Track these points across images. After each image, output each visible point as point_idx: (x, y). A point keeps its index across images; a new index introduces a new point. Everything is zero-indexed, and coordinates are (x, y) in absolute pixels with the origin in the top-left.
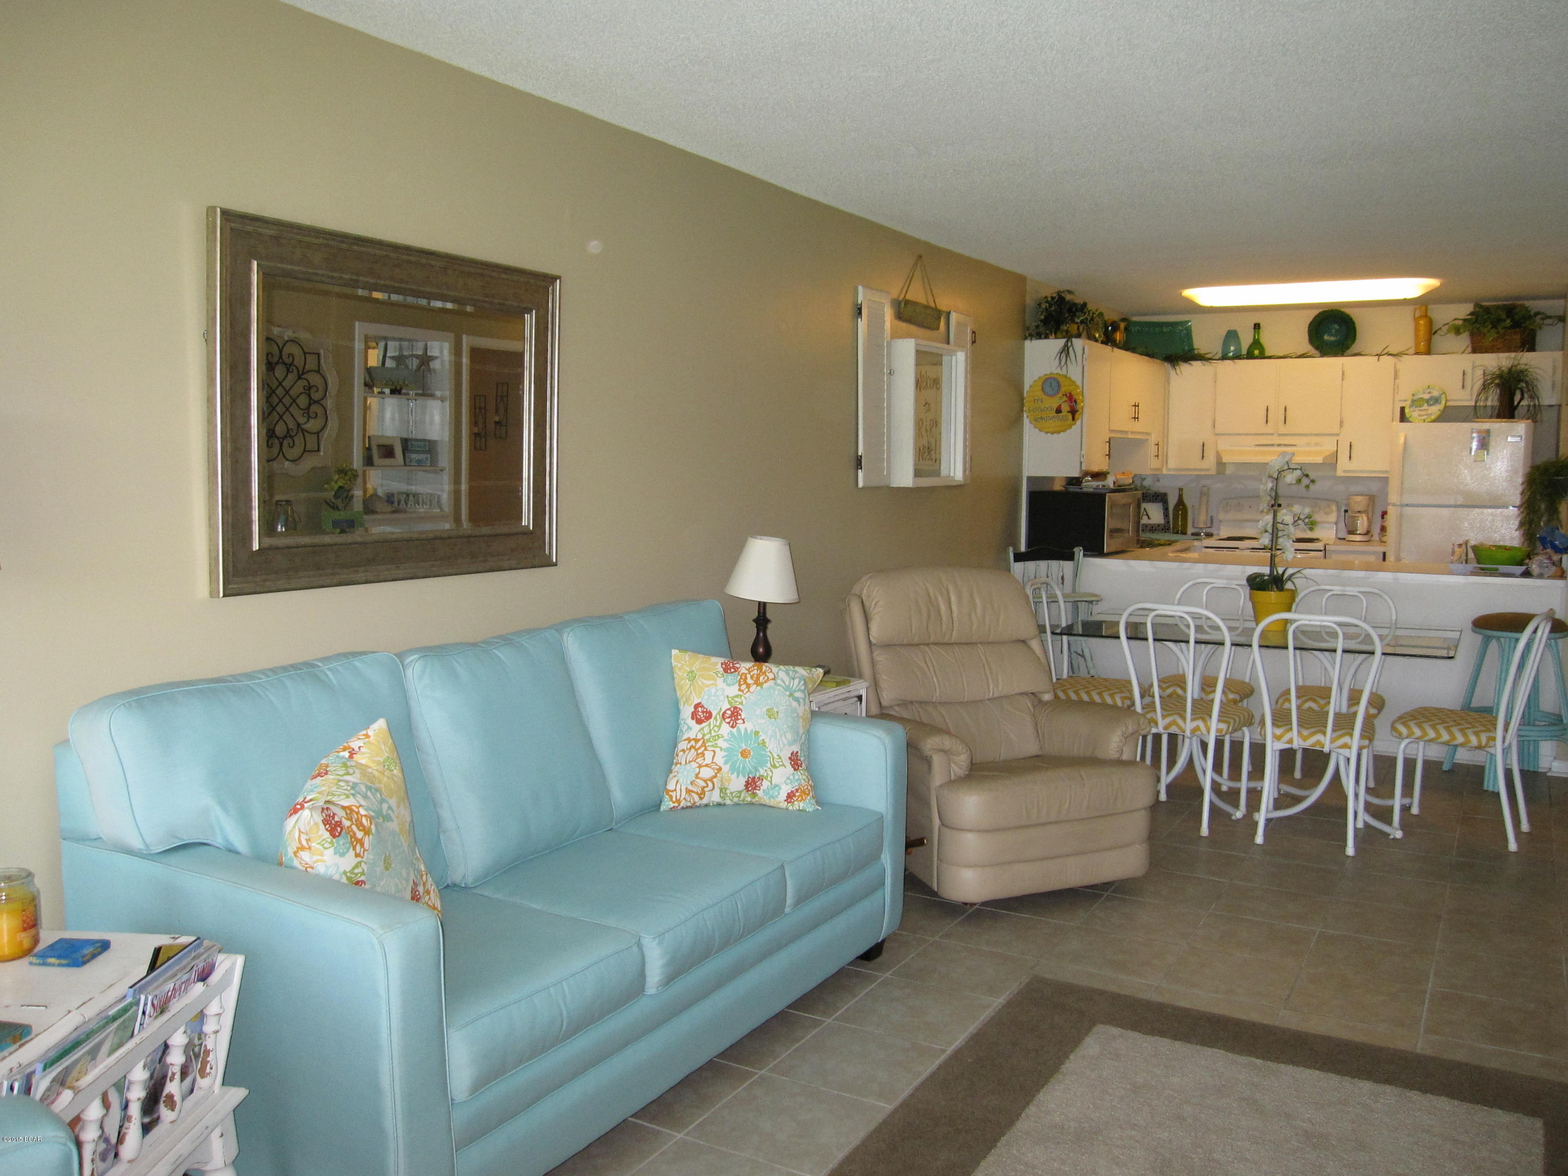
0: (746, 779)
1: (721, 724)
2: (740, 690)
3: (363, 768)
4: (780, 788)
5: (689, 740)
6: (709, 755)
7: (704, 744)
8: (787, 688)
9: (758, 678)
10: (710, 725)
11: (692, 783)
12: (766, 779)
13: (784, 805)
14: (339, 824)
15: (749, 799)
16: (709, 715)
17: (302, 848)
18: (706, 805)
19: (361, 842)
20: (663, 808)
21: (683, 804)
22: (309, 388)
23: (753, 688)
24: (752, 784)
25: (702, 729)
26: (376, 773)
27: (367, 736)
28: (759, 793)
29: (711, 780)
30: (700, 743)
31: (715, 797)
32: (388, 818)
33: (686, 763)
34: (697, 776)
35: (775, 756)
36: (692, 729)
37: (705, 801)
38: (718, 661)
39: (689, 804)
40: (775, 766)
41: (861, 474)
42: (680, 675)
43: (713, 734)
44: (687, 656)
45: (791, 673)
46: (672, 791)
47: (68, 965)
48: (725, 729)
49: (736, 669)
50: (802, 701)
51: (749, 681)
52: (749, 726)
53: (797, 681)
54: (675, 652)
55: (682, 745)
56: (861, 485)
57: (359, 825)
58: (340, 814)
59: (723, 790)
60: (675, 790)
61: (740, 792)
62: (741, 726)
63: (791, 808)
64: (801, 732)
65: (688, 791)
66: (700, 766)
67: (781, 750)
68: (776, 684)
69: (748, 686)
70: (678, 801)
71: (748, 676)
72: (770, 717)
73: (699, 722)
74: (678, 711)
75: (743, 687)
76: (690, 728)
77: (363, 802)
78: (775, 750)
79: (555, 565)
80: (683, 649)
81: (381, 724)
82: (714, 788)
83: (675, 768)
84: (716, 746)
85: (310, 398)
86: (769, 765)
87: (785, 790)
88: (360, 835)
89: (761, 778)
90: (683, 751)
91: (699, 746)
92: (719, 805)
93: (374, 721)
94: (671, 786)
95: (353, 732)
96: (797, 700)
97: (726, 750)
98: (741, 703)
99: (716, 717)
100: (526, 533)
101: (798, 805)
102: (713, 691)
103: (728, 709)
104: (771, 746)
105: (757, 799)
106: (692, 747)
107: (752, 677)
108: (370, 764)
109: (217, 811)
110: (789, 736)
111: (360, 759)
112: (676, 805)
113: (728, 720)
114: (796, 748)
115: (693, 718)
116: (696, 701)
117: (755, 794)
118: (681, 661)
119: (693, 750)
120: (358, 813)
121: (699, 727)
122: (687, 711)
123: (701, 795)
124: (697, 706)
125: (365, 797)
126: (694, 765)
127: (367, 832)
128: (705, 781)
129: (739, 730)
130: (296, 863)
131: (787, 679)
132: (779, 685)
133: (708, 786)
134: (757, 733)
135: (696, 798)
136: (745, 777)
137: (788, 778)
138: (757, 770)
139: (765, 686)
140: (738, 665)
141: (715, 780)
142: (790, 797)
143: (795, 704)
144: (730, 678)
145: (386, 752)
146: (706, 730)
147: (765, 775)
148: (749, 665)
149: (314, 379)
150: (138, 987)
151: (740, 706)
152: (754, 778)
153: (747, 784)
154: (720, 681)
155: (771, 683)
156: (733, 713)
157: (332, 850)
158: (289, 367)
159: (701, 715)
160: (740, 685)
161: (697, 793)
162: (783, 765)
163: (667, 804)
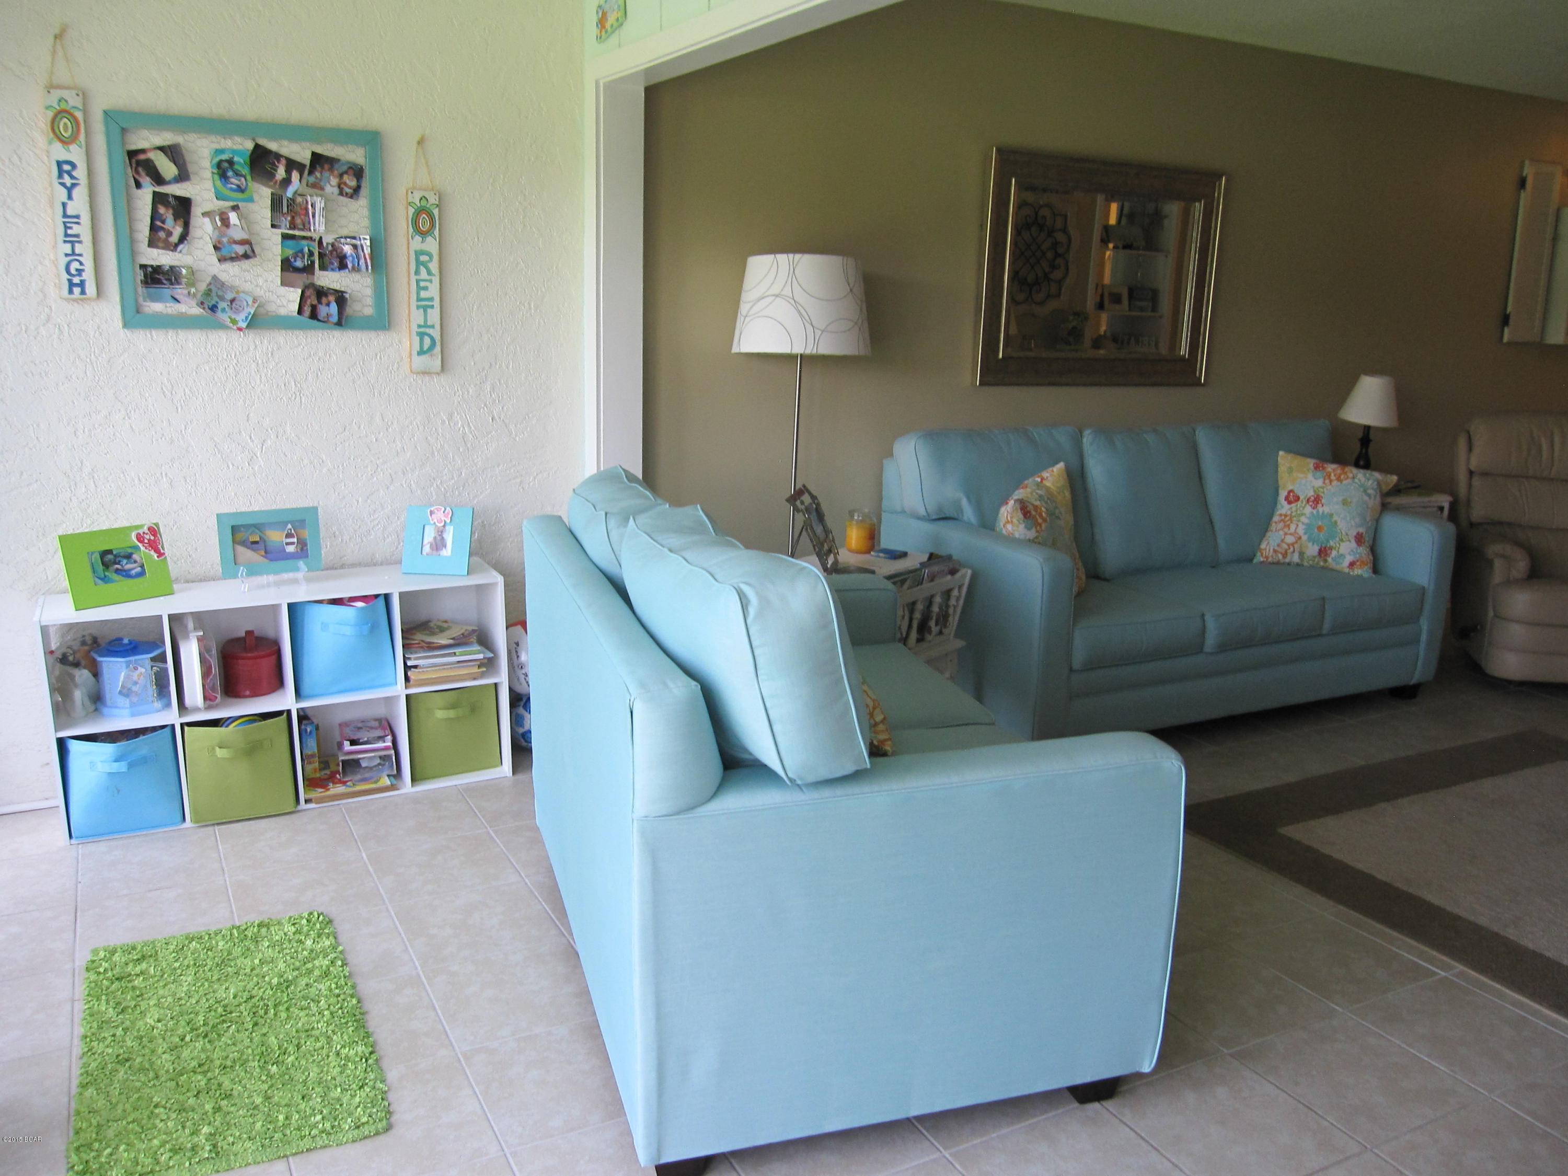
0: (1319, 548)
1: (1305, 505)
2: (1324, 483)
3: (1048, 489)
4: (1345, 557)
5: (1281, 515)
6: (1293, 527)
7: (1291, 519)
8: (1362, 485)
9: (1340, 477)
10: (1297, 505)
11: (1278, 545)
12: (1335, 549)
13: (1347, 570)
14: (1029, 512)
15: (1322, 564)
16: (1297, 499)
17: (1008, 522)
18: (1289, 564)
19: (1040, 525)
20: (1255, 561)
21: (1270, 560)
22: (1056, 244)
23: (1335, 483)
24: (1324, 552)
25: (1291, 508)
26: (1055, 493)
27: (1053, 471)
28: (1329, 560)
29: (1293, 544)
30: (1288, 518)
31: (1296, 558)
32: (1058, 518)
33: (1276, 531)
34: (1283, 541)
35: (1343, 533)
36: (1284, 508)
37: (1287, 560)
38: (1311, 462)
39: (1275, 561)
40: (1342, 540)
41: (1506, 330)
42: (1282, 469)
43: (1299, 512)
44: (1290, 457)
45: (1368, 475)
46: (1263, 550)
47: (889, 558)
48: (1308, 510)
49: (1324, 468)
50: (1373, 497)
51: (1333, 477)
52: (1326, 509)
53: (1370, 482)
54: (1281, 453)
55: (1276, 518)
56: (1506, 339)
57: (1041, 515)
58: (1030, 508)
59: (1301, 554)
60: (1266, 549)
61: (1314, 557)
62: (1320, 509)
63: (1351, 573)
64: (1368, 519)
65: (1275, 551)
66: (1286, 534)
67: (1349, 530)
68: (1353, 482)
69: (1331, 481)
70: (1267, 557)
71: (1332, 475)
72: (1344, 504)
73: (1290, 503)
74: (1277, 494)
75: (1327, 481)
76: (1282, 507)
77: (1044, 504)
78: (1344, 529)
79: (1203, 385)
80: (1288, 451)
81: (1061, 465)
82: (1294, 551)
83: (1269, 534)
84: (1299, 521)
85: (1056, 252)
86: (1337, 539)
87: (1349, 559)
88: (1040, 521)
89: (1331, 548)
90: (1276, 523)
91: (1287, 520)
92: (1298, 565)
93: (1057, 463)
94: (1263, 546)
95: (1045, 468)
96: (1369, 495)
97: (1307, 525)
98: (1323, 493)
99: (1302, 501)
100: (1182, 359)
101: (1357, 571)
102: (1303, 482)
103: (1313, 496)
104: (1342, 525)
105: (1327, 564)
106: (1282, 520)
107: (1335, 475)
108: (1052, 487)
109: (965, 502)
110: (1357, 520)
111: (1048, 484)
112: (1265, 560)
113: (1311, 503)
114: (1361, 530)
115: (1285, 500)
116: (1290, 488)
117: (1326, 561)
118: (1284, 460)
119: (1282, 522)
120: (1041, 509)
121: (1289, 506)
122: (1283, 494)
123: (1285, 555)
124: (1290, 492)
125: (1046, 503)
126: (1281, 533)
127: (1044, 520)
128: (1288, 545)
129: (1318, 512)
130: (1004, 532)
131: (1363, 480)
132: (1356, 483)
133: (1289, 548)
134: (1331, 515)
135: (1280, 556)
136: (1318, 545)
137: (1352, 551)
138: (1328, 541)
139: (1344, 482)
140: (1326, 466)
141: (1296, 546)
142: (1352, 564)
143: (1366, 498)
144: (1318, 474)
145: (1063, 482)
146: (1294, 509)
147: (1334, 546)
148: (1334, 466)
149: (1060, 237)
150: (923, 565)
151: (1322, 495)
152: (1325, 548)
153: (1320, 551)
154: (1310, 476)
155: (1349, 481)
156: (1315, 499)
157: (1023, 525)
158: (1041, 227)
159: (1292, 498)
160: (1324, 480)
161: (1281, 553)
162: (1350, 541)
163: (1259, 558)
